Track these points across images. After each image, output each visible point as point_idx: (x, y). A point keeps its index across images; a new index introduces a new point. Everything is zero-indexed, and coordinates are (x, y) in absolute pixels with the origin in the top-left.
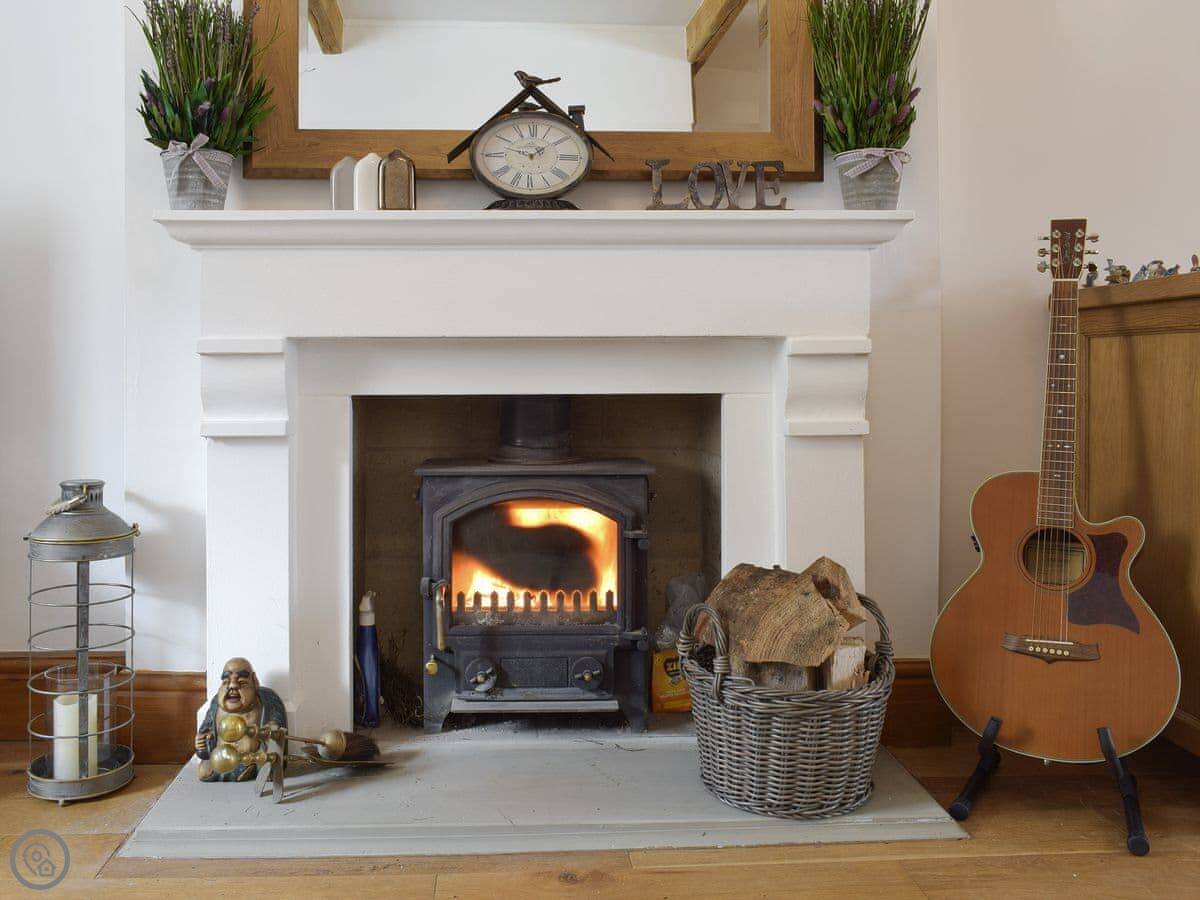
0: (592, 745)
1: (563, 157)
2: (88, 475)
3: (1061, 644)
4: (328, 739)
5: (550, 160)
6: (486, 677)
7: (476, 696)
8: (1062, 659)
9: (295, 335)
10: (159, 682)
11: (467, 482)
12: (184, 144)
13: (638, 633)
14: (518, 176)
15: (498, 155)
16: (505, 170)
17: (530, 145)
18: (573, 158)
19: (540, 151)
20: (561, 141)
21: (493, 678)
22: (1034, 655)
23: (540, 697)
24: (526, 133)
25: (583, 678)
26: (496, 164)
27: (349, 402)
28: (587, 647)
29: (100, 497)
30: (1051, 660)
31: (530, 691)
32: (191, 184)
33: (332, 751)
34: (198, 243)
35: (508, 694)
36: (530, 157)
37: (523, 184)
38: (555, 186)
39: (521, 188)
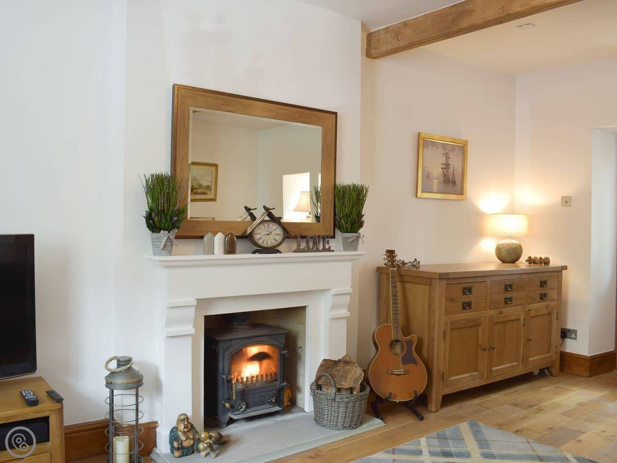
0: (273, 422)
1: (277, 235)
3: (401, 371)
5: (273, 236)
6: (243, 406)
7: (240, 413)
8: (401, 374)
12: (167, 232)
13: (285, 384)
14: (264, 241)
15: (259, 234)
16: (260, 238)
17: (267, 231)
18: (279, 234)
19: (271, 232)
20: (276, 229)
21: (245, 406)
22: (395, 374)
23: (257, 409)
24: (266, 226)
25: (271, 401)
26: (258, 237)
27: (203, 318)
30: (398, 375)
31: (254, 408)
32: (168, 246)
34: (166, 267)
36: (268, 234)
37: (265, 243)
38: (275, 243)
39: (265, 245)
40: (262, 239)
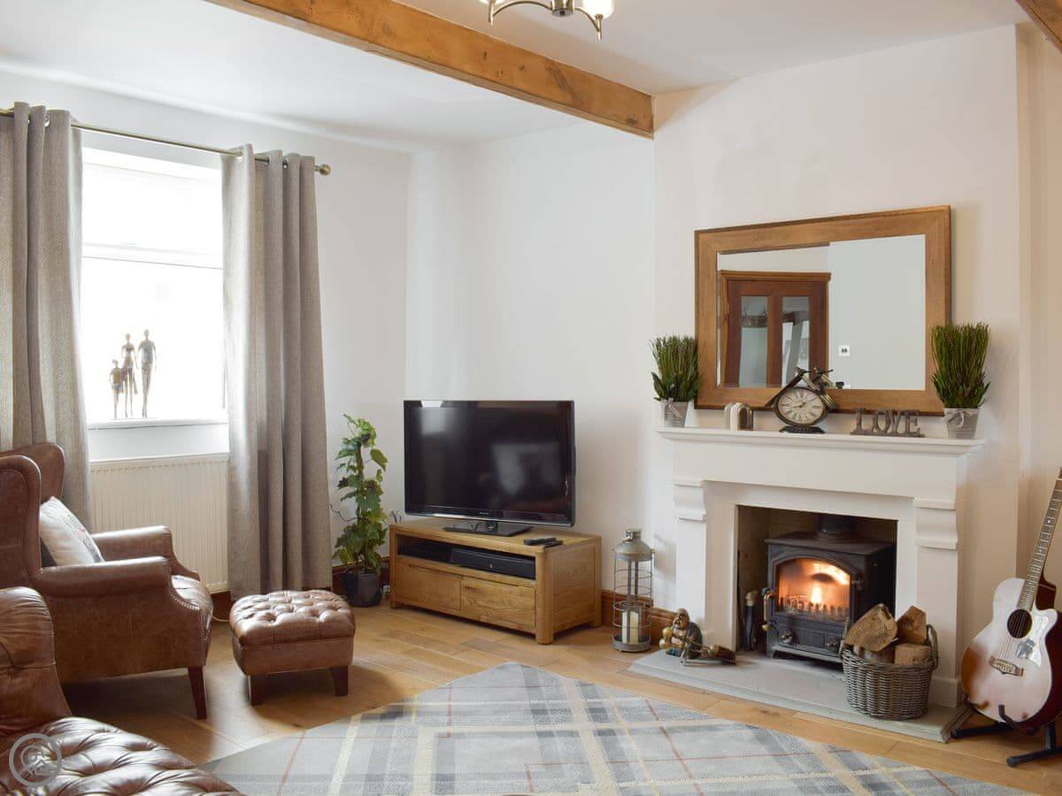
1: (814, 407)
2: (636, 528)
4: (711, 648)
5: (808, 408)
6: (787, 637)
7: (785, 645)
9: (707, 479)
10: (663, 614)
11: (785, 548)
12: (666, 401)
14: (795, 415)
15: (786, 404)
16: (790, 412)
17: (800, 401)
18: (818, 407)
19: (804, 404)
20: (813, 400)
21: (791, 638)
23: (811, 650)
24: (798, 395)
25: (832, 646)
26: (786, 409)
27: (735, 507)
28: (832, 631)
29: (639, 537)
31: (807, 647)
32: (669, 416)
33: (712, 653)
34: (671, 439)
35: (799, 647)
36: (800, 407)
37: (797, 418)
38: (812, 419)
39: (797, 420)
40: (793, 414)
